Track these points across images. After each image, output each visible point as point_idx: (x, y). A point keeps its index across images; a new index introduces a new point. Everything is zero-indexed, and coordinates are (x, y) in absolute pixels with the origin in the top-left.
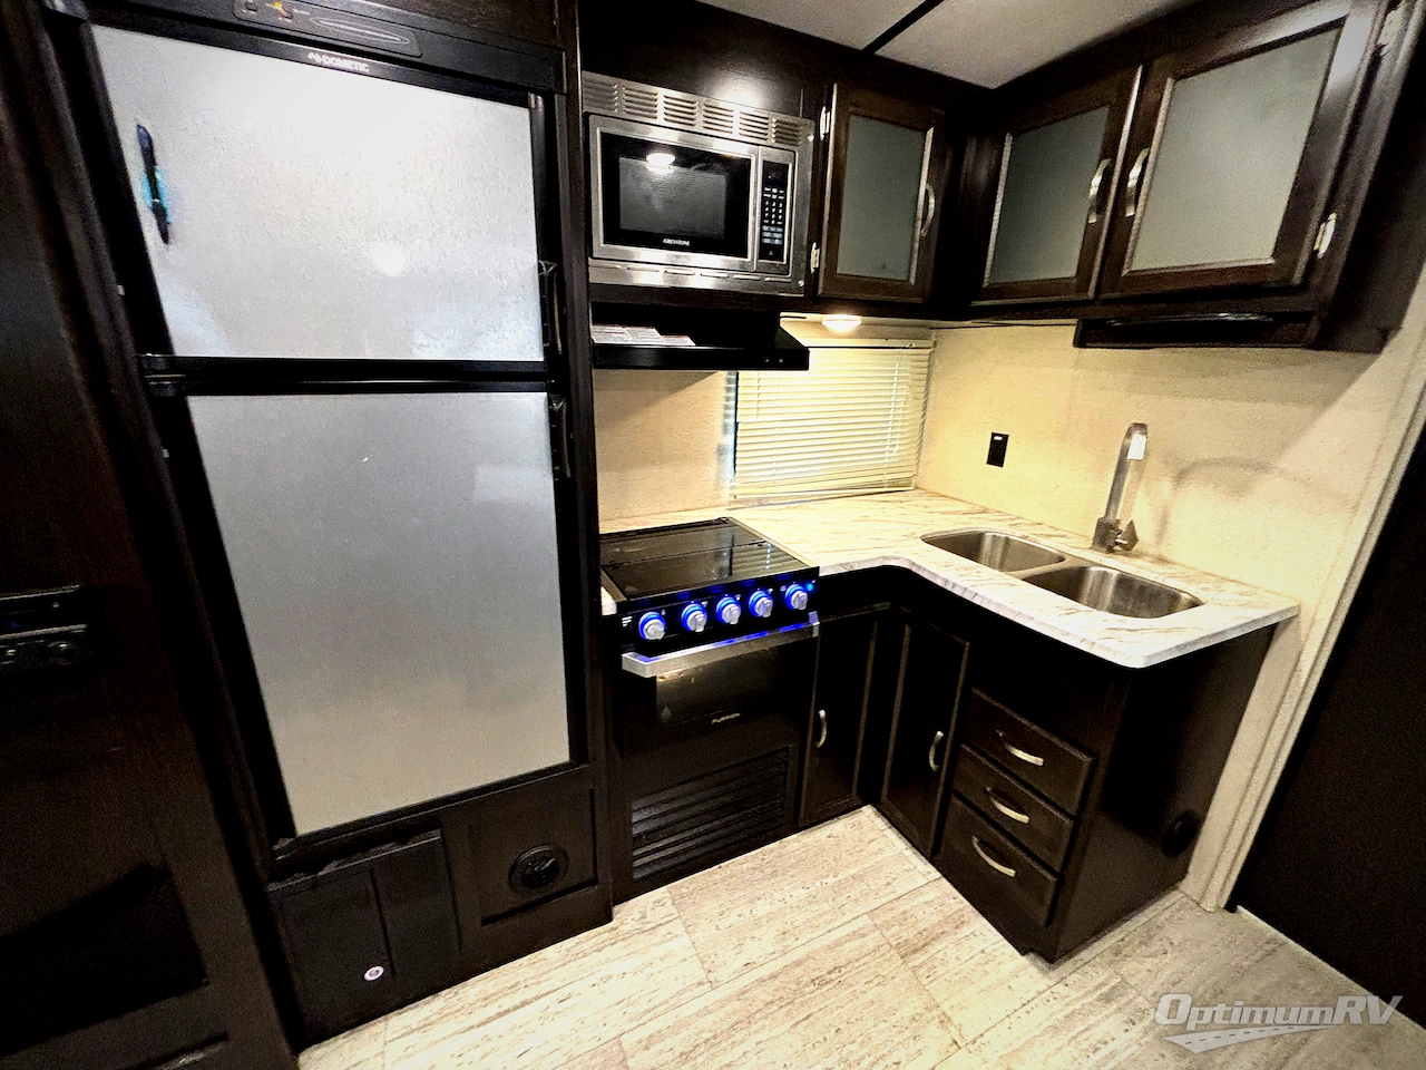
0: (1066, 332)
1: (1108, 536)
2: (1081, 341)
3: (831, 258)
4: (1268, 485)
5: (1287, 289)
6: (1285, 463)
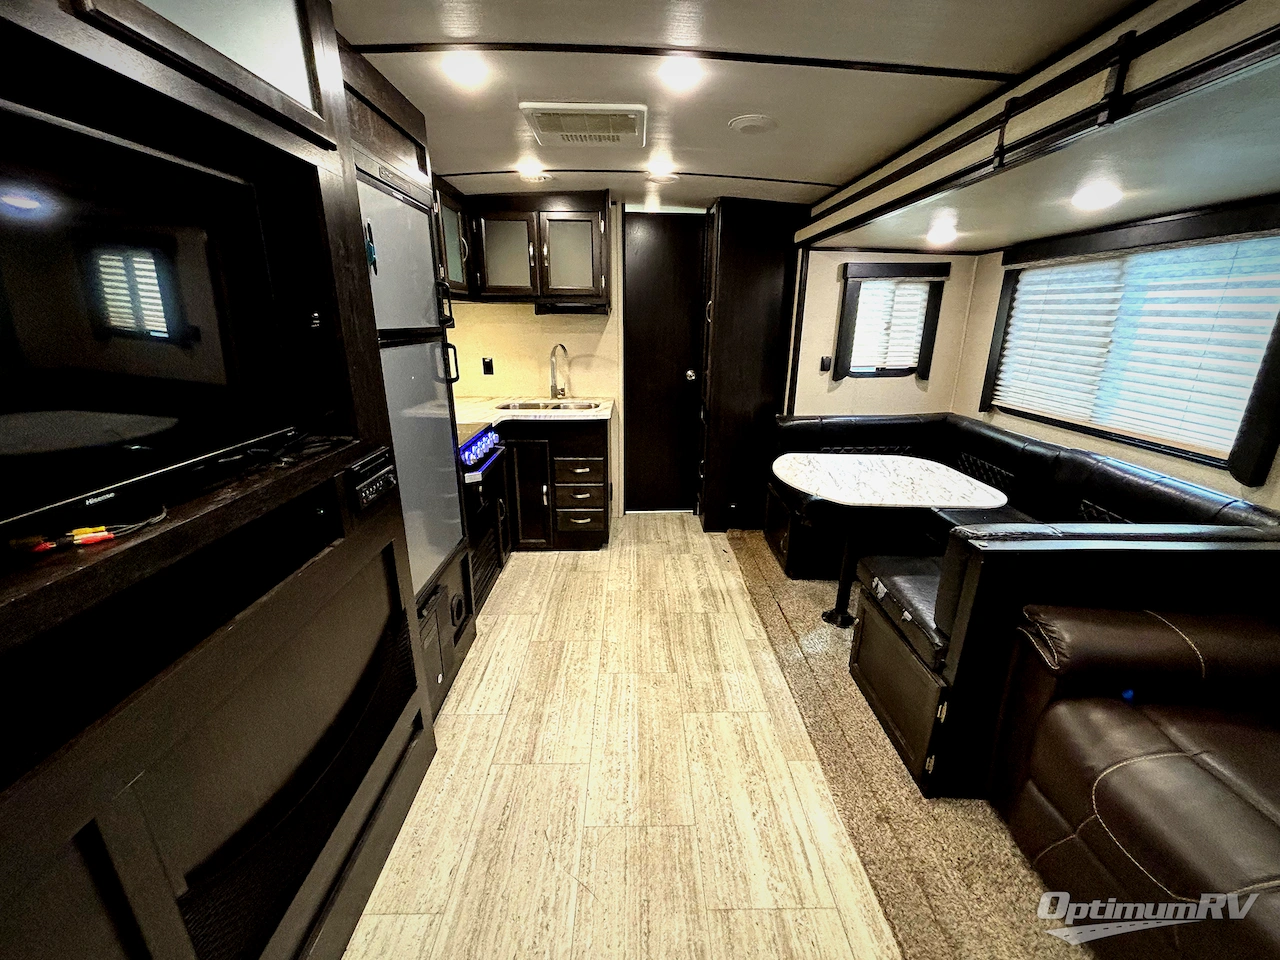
0: (532, 307)
1: (556, 393)
2: (538, 312)
3: (446, 272)
4: (595, 362)
5: (598, 296)
6: (598, 353)
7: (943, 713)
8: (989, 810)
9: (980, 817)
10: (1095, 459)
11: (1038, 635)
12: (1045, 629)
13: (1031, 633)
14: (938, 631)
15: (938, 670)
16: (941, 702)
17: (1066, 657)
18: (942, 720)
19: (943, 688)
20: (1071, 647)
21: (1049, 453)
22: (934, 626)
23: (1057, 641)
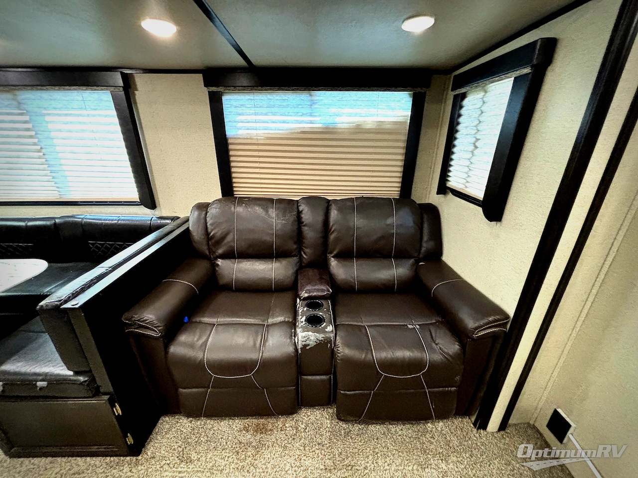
7: (118, 410)
8: (167, 419)
9: (167, 426)
10: (80, 218)
11: (141, 327)
12: (142, 322)
13: (135, 329)
14: (77, 373)
15: (96, 392)
16: (113, 406)
17: (161, 326)
18: (121, 414)
19: (109, 399)
20: (158, 320)
21: (48, 223)
22: (71, 373)
23: (151, 323)
